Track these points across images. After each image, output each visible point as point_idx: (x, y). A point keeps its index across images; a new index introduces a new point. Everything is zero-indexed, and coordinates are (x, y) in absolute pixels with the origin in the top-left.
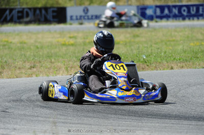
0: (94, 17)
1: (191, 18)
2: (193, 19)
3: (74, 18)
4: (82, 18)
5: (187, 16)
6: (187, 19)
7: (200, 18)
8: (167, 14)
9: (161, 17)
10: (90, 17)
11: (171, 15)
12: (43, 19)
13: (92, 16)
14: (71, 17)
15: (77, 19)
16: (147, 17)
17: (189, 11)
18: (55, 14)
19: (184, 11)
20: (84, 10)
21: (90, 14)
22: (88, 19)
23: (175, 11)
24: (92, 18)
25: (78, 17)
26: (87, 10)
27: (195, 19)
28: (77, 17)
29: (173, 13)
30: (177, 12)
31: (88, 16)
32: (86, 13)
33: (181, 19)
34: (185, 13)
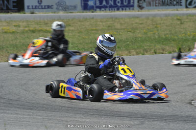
0: (46, 7)
1: (124, 8)
2: (126, 9)
3: (31, 7)
4: (37, 7)
5: (121, 7)
6: (121, 9)
7: (132, 8)
8: (104, 5)
9: (100, 8)
10: (43, 7)
11: (108, 5)
12: (5, 8)
13: (45, 6)
14: (28, 6)
15: (33, 8)
16: (88, 7)
17: (122, 3)
18: (15, 4)
19: (118, 2)
20: (38, 2)
21: (43, 4)
22: (42, 8)
23: (112, 3)
24: (45, 8)
25: (34, 7)
26: (41, 1)
27: (127, 8)
28: (32, 6)
29: (110, 5)
30: (112, 4)
31: (42, 6)
32: (40, 4)
33: (116, 9)
34: (119, 5)
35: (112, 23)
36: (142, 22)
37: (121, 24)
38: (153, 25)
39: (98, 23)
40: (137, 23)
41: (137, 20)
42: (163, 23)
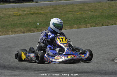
35: (83, 6)
36: (102, 5)
37: (89, 7)
38: (109, 6)
39: (75, 7)
40: (99, 6)
41: (99, 4)
42: (116, 5)
